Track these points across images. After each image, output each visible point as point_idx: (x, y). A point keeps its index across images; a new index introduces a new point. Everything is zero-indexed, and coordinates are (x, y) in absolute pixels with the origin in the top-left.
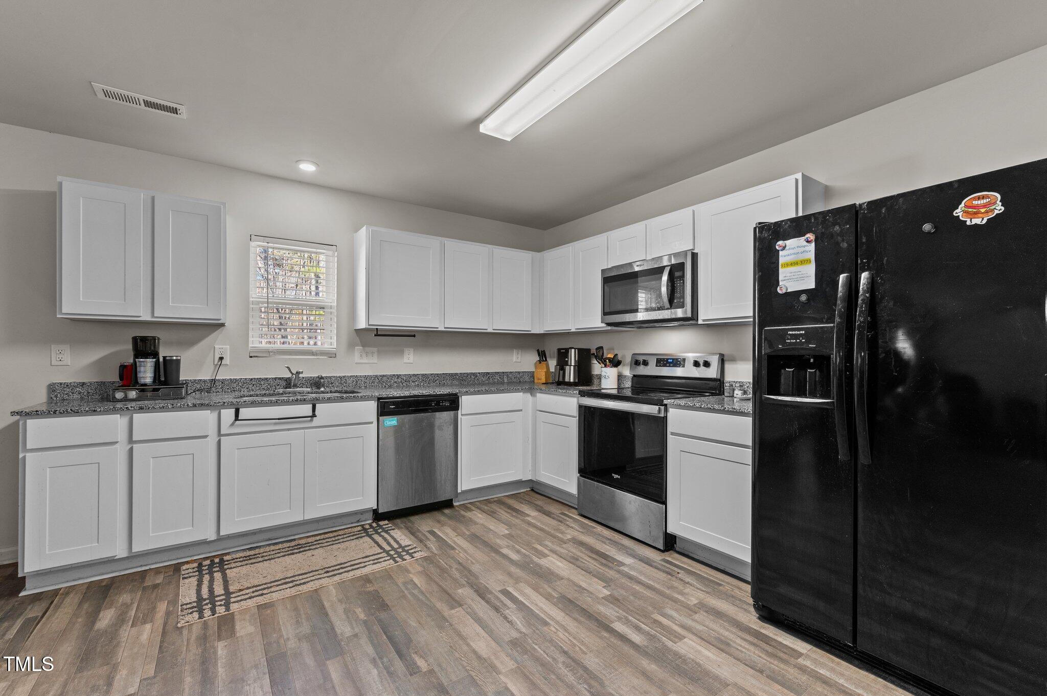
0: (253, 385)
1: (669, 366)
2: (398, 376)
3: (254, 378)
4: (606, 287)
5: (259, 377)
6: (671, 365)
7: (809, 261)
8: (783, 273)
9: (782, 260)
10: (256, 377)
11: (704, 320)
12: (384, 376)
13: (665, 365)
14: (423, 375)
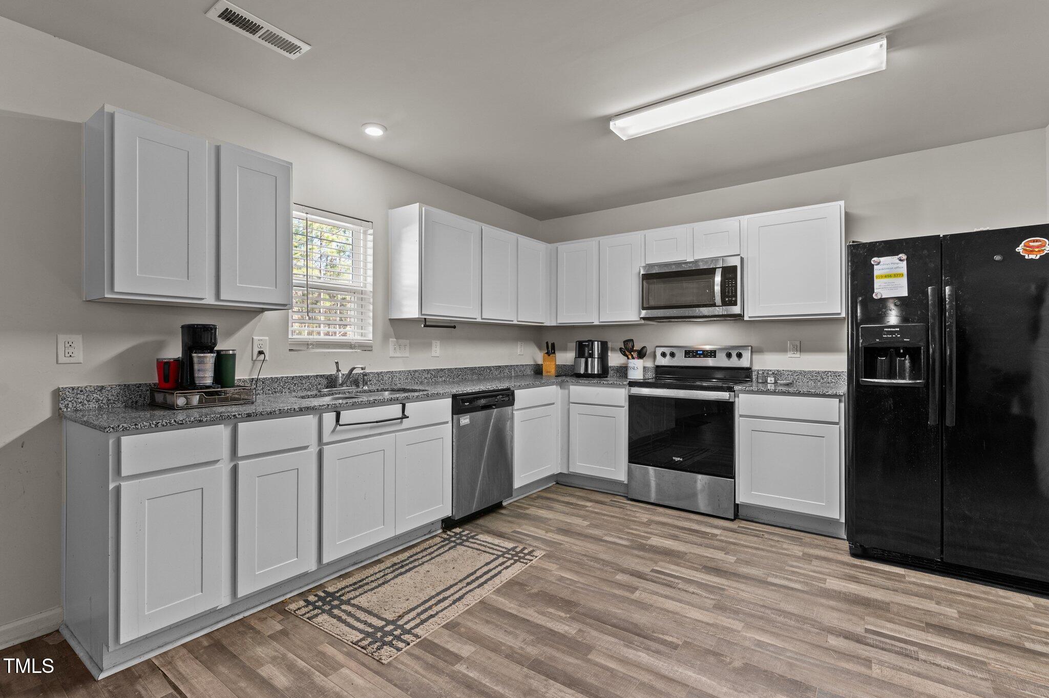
0: (295, 384)
1: (700, 357)
2: (428, 371)
3: (296, 377)
4: (645, 283)
5: (301, 375)
6: (702, 356)
7: (902, 275)
8: (877, 283)
9: (876, 273)
10: (298, 375)
11: (750, 317)
12: (415, 371)
13: (694, 356)
14: (449, 370)
